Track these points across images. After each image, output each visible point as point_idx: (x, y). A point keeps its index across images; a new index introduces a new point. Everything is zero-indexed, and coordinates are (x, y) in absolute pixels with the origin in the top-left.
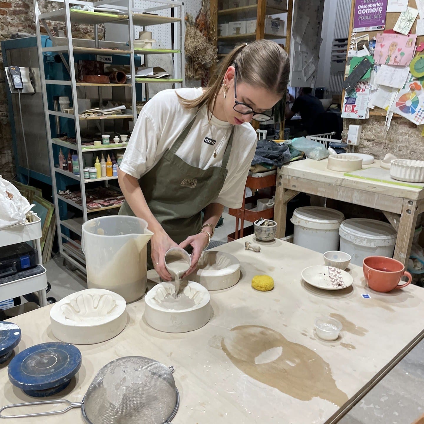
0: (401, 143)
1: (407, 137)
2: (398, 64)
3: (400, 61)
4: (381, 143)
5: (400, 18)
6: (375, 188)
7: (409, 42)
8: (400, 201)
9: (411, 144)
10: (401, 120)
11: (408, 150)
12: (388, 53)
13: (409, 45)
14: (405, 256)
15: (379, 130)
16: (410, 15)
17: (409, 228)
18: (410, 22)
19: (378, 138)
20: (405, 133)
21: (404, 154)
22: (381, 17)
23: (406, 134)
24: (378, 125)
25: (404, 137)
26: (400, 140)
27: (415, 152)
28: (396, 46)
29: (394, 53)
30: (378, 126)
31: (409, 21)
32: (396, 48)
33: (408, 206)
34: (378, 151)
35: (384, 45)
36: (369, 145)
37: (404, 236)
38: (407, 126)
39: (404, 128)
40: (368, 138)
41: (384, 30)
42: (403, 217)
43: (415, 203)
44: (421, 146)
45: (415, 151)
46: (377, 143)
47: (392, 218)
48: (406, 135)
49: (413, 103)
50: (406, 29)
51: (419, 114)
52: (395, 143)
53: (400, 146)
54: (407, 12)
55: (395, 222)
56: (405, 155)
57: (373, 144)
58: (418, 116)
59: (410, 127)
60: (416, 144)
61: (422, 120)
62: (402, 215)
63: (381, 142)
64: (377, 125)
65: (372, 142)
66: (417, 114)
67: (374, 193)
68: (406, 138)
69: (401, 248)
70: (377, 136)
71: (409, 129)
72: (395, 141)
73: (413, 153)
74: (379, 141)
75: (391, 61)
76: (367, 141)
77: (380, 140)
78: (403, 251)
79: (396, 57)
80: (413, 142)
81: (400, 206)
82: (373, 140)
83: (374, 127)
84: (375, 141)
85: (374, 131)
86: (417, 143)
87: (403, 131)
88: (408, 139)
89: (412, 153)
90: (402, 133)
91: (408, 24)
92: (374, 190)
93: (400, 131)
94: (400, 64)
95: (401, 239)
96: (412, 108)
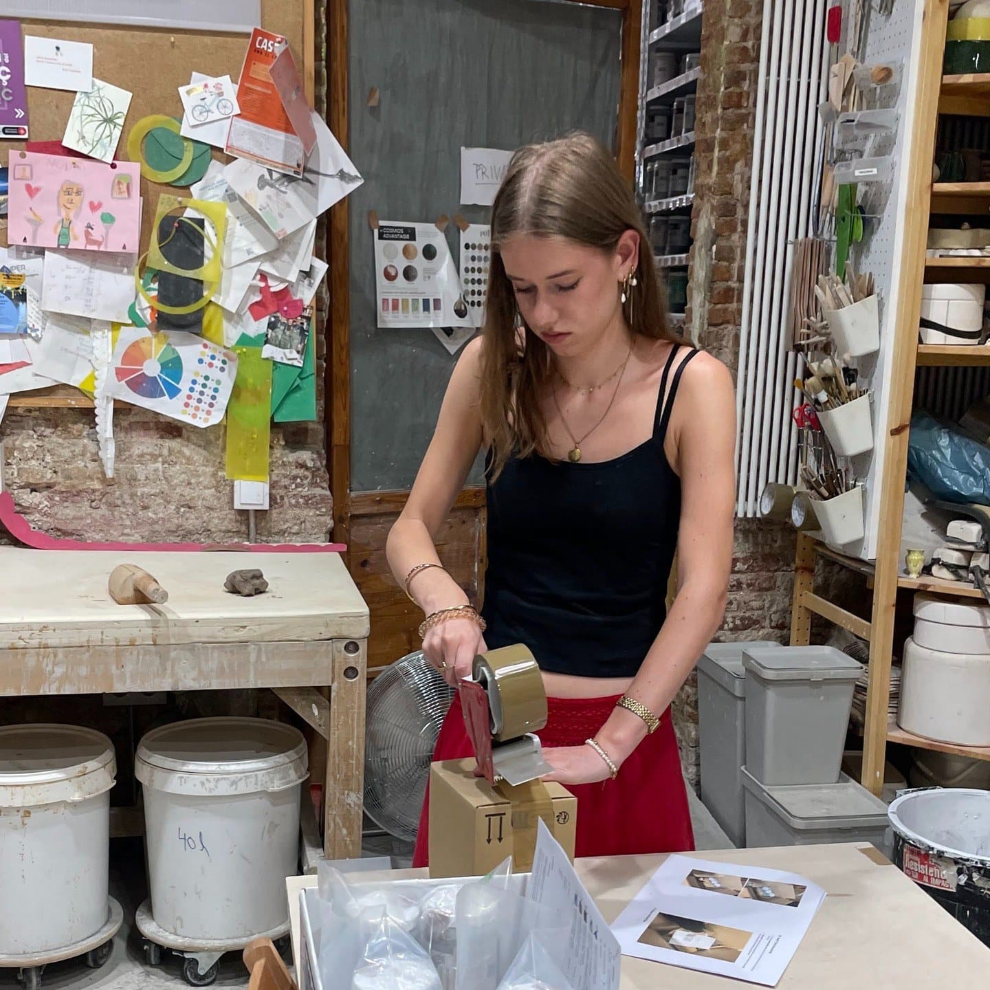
0: (145, 486)
1: (159, 465)
2: (102, 249)
3: (105, 238)
4: (79, 493)
5: (76, 111)
6: (244, 627)
7: (119, 183)
8: (324, 648)
9: (177, 485)
10: (132, 419)
11: (169, 502)
12: (59, 214)
13: (121, 193)
14: (359, 798)
15: (66, 453)
16: (107, 104)
17: (358, 719)
18: (112, 126)
19: (69, 478)
20: (152, 455)
21: (161, 515)
22: (10, 98)
23: (155, 458)
24: (59, 436)
25: (152, 466)
26: (141, 477)
27: (190, 508)
28: (78, 193)
29: (77, 215)
30: (60, 441)
31: (108, 120)
32: (82, 201)
33: (346, 658)
34: (74, 518)
35: (38, 190)
36: (40, 503)
37: (350, 743)
38: (152, 432)
39: (143, 439)
40: (31, 481)
41: (26, 139)
42: (337, 693)
43: (363, 646)
44: (205, 488)
45: (192, 505)
46: (65, 495)
47: (304, 703)
48: (156, 461)
49: (164, 366)
50: (103, 146)
51: (196, 395)
52: (126, 487)
53: (142, 495)
54: (96, 94)
55: (316, 712)
56: (163, 519)
57: (51, 499)
58: (193, 403)
59: (162, 437)
60: (189, 484)
61: (208, 413)
62: (334, 687)
63: (80, 488)
64: (54, 438)
65: (45, 493)
66: (189, 397)
67: (244, 643)
68: (156, 470)
69: (347, 780)
70: (64, 470)
71: (160, 442)
72: (124, 481)
73: (187, 509)
74: (74, 486)
75: (76, 238)
76: (29, 490)
77: (75, 482)
78: (354, 784)
79: (89, 227)
80: (181, 479)
81: (327, 662)
82: (49, 487)
83: (48, 446)
84: (57, 488)
85: (48, 458)
86: (193, 481)
87: (145, 451)
88: (164, 472)
89: (182, 510)
90: (142, 455)
91: (107, 132)
92: (242, 634)
93: (136, 450)
94: (106, 247)
95: (342, 753)
96: (164, 381)
